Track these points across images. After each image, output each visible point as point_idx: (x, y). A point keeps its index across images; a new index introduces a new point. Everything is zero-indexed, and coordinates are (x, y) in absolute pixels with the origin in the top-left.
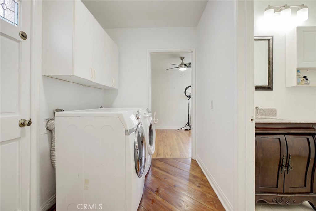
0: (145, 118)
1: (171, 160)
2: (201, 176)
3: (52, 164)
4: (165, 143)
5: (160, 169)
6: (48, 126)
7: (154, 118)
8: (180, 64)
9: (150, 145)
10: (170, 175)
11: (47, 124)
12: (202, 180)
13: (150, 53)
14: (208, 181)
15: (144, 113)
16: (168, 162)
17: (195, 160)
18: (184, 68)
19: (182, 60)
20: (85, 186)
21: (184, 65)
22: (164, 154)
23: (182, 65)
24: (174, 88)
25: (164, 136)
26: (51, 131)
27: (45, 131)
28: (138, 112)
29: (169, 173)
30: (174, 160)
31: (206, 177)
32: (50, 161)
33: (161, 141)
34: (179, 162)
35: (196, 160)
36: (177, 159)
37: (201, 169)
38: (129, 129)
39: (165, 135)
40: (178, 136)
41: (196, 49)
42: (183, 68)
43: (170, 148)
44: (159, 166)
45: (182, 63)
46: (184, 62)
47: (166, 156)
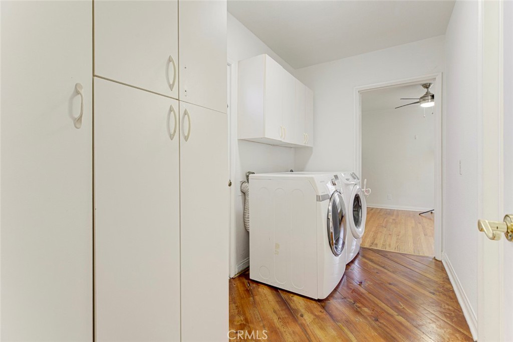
0: (347, 185)
1: (395, 254)
2: (442, 282)
3: (245, 227)
4: (389, 230)
5: (372, 261)
6: (242, 188)
7: (365, 187)
8: (422, 95)
9: (356, 225)
10: (386, 271)
11: (241, 186)
12: (443, 287)
13: (359, 92)
14: (453, 291)
15: (346, 179)
16: (387, 255)
17: (441, 261)
18: (431, 101)
19: (427, 88)
20: (275, 251)
21: (430, 97)
22: (383, 245)
23: (427, 98)
24: (416, 138)
25: (391, 221)
26: (244, 193)
27: (240, 194)
28: (336, 177)
29: (386, 269)
30: (399, 255)
31: (451, 285)
32: (243, 223)
33: (382, 226)
34: (407, 258)
35: (443, 261)
36: (406, 254)
37: (447, 274)
38: (320, 194)
39: (394, 220)
40: (420, 223)
41: (442, 73)
42: (428, 102)
43: (397, 239)
44: (372, 258)
45: (427, 93)
46: (431, 92)
47: (387, 247)
